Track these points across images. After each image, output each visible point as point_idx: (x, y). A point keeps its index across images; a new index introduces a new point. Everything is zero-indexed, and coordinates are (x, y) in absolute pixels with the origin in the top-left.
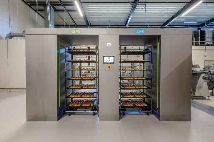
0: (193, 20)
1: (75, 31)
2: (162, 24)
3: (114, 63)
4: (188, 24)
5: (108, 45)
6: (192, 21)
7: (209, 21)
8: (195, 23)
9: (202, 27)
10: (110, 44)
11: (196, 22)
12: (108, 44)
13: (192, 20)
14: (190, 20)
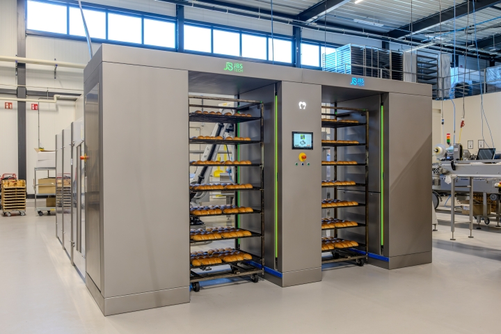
0: (376, 17)
1: (233, 66)
2: (296, 12)
3: (312, 148)
4: (363, 27)
5: (302, 105)
6: (372, 21)
7: (406, 27)
8: (379, 26)
9: (392, 41)
10: (304, 104)
11: (381, 25)
12: (300, 103)
13: (372, 16)
14: (368, 16)
